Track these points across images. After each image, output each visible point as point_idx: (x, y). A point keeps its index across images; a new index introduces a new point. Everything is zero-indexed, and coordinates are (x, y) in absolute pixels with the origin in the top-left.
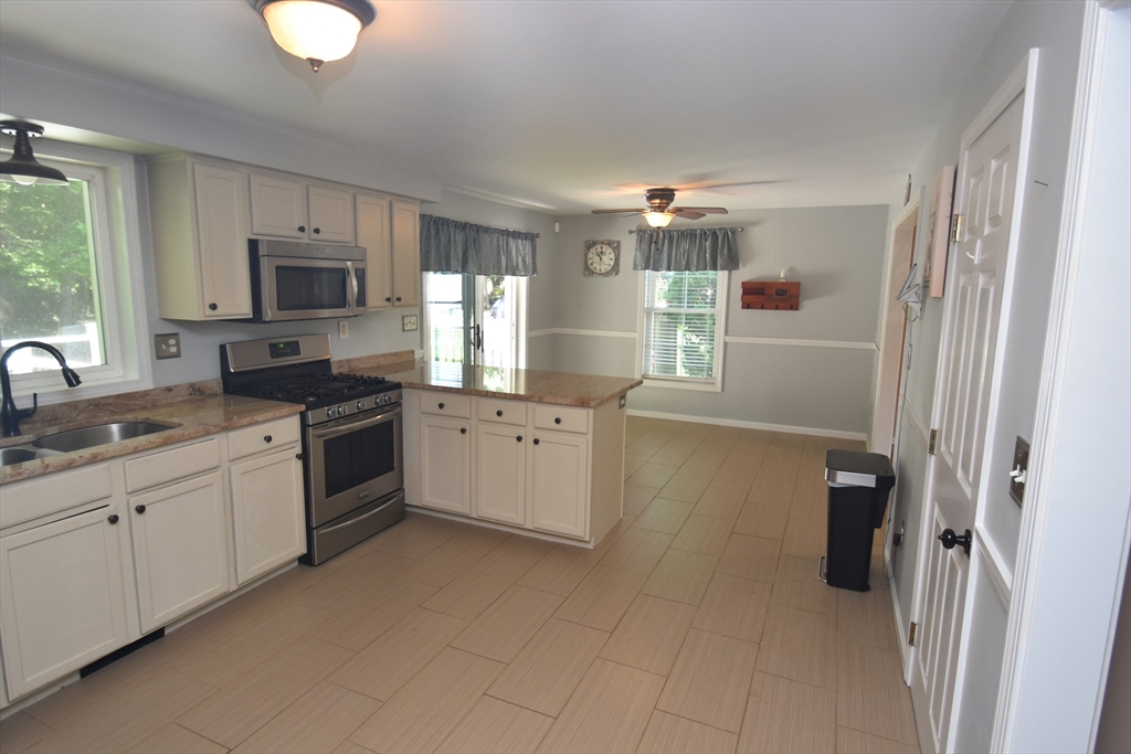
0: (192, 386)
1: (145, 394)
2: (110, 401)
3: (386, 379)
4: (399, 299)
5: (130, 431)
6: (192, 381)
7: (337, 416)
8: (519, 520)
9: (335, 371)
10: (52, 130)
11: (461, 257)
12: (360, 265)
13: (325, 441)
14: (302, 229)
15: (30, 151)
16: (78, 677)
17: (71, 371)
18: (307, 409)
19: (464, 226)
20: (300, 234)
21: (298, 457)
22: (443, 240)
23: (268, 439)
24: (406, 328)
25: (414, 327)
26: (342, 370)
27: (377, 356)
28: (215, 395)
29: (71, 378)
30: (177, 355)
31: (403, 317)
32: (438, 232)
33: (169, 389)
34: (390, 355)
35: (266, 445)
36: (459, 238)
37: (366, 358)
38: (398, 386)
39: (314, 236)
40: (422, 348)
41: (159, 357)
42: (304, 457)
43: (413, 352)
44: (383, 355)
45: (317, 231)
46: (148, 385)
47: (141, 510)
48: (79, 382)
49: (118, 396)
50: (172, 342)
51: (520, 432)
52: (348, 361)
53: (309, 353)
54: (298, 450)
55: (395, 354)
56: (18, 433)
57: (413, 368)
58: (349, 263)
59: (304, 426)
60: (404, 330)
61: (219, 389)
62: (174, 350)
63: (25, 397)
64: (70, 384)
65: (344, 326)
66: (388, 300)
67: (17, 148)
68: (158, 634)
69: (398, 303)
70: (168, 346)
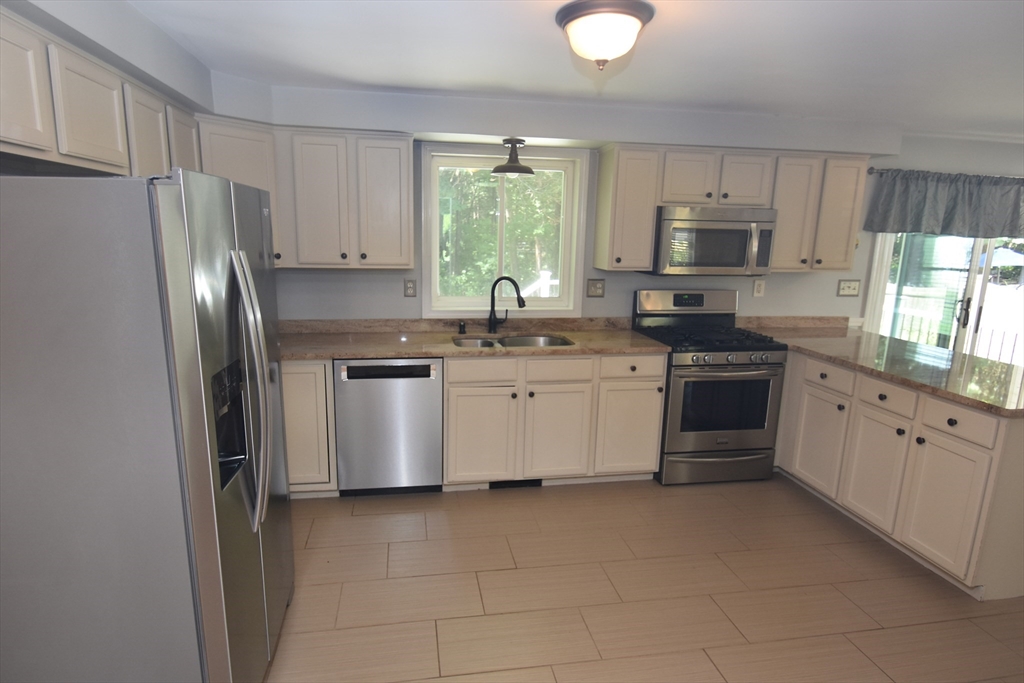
0: (608, 320)
1: (574, 321)
2: (552, 321)
3: (775, 339)
4: (819, 262)
5: (553, 341)
6: (609, 316)
7: (702, 363)
8: (887, 526)
9: (739, 325)
10: (530, 141)
11: (941, 215)
12: (767, 227)
13: (686, 383)
14: (709, 195)
15: (517, 155)
16: (487, 486)
17: (522, 299)
18: (674, 351)
19: (954, 179)
20: (708, 200)
21: (660, 390)
22: (914, 197)
23: (633, 369)
24: (841, 293)
25: (855, 292)
26: (750, 326)
27: (795, 318)
28: (624, 329)
29: (521, 302)
30: (602, 296)
31: (840, 281)
32: (906, 190)
33: (591, 320)
34: (813, 318)
35: (631, 373)
36: (944, 194)
37: (781, 318)
38: (784, 348)
39: (723, 200)
40: (862, 315)
41: (589, 296)
42: (666, 390)
43: (847, 319)
44: (803, 318)
45: (725, 196)
46: (577, 315)
47: (532, 395)
48: (524, 305)
49: (557, 319)
50: (599, 285)
51: (905, 426)
52: (758, 318)
53: (711, 306)
54: (662, 383)
55: (821, 319)
56: (495, 332)
57: (844, 335)
58: (754, 225)
59: (670, 366)
60: (838, 295)
61: (629, 325)
62: (600, 292)
63: (502, 311)
64: (520, 306)
65: (760, 285)
66: (804, 261)
67: (510, 155)
68: (536, 483)
69: (817, 266)
70: (595, 287)
